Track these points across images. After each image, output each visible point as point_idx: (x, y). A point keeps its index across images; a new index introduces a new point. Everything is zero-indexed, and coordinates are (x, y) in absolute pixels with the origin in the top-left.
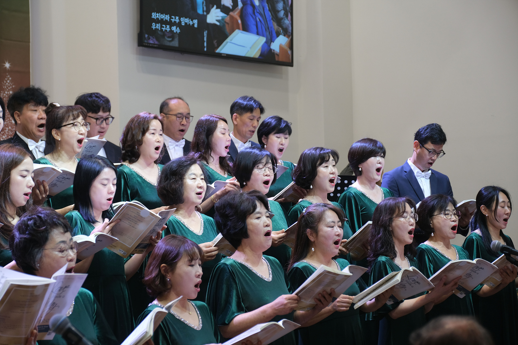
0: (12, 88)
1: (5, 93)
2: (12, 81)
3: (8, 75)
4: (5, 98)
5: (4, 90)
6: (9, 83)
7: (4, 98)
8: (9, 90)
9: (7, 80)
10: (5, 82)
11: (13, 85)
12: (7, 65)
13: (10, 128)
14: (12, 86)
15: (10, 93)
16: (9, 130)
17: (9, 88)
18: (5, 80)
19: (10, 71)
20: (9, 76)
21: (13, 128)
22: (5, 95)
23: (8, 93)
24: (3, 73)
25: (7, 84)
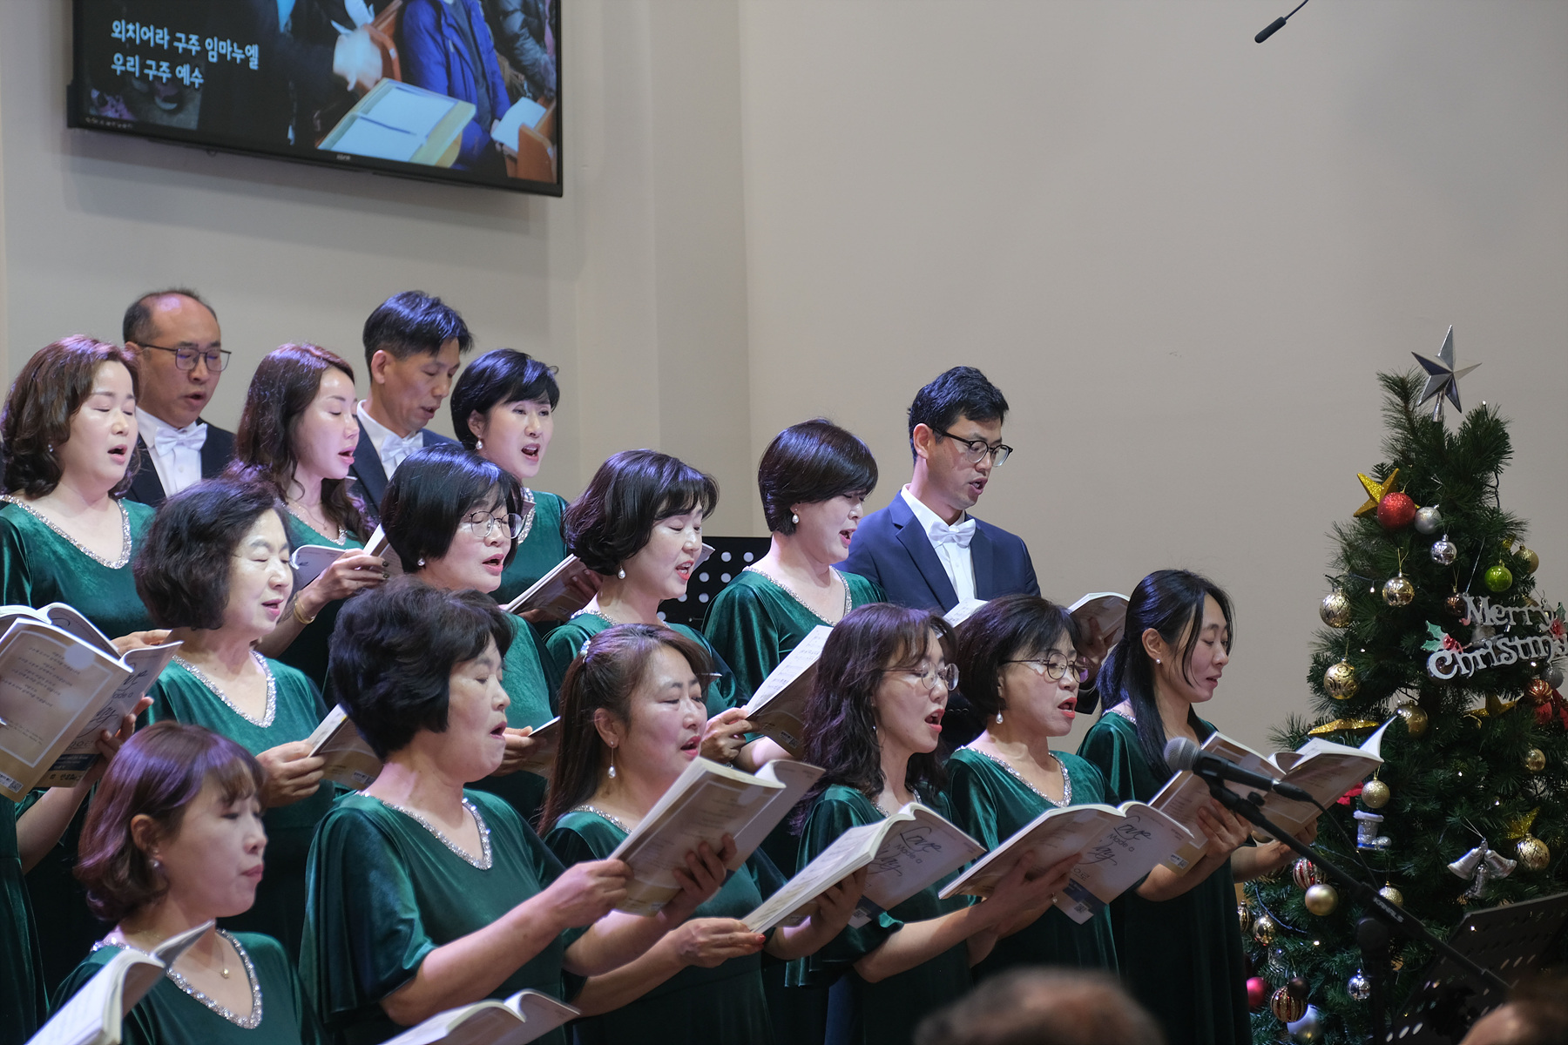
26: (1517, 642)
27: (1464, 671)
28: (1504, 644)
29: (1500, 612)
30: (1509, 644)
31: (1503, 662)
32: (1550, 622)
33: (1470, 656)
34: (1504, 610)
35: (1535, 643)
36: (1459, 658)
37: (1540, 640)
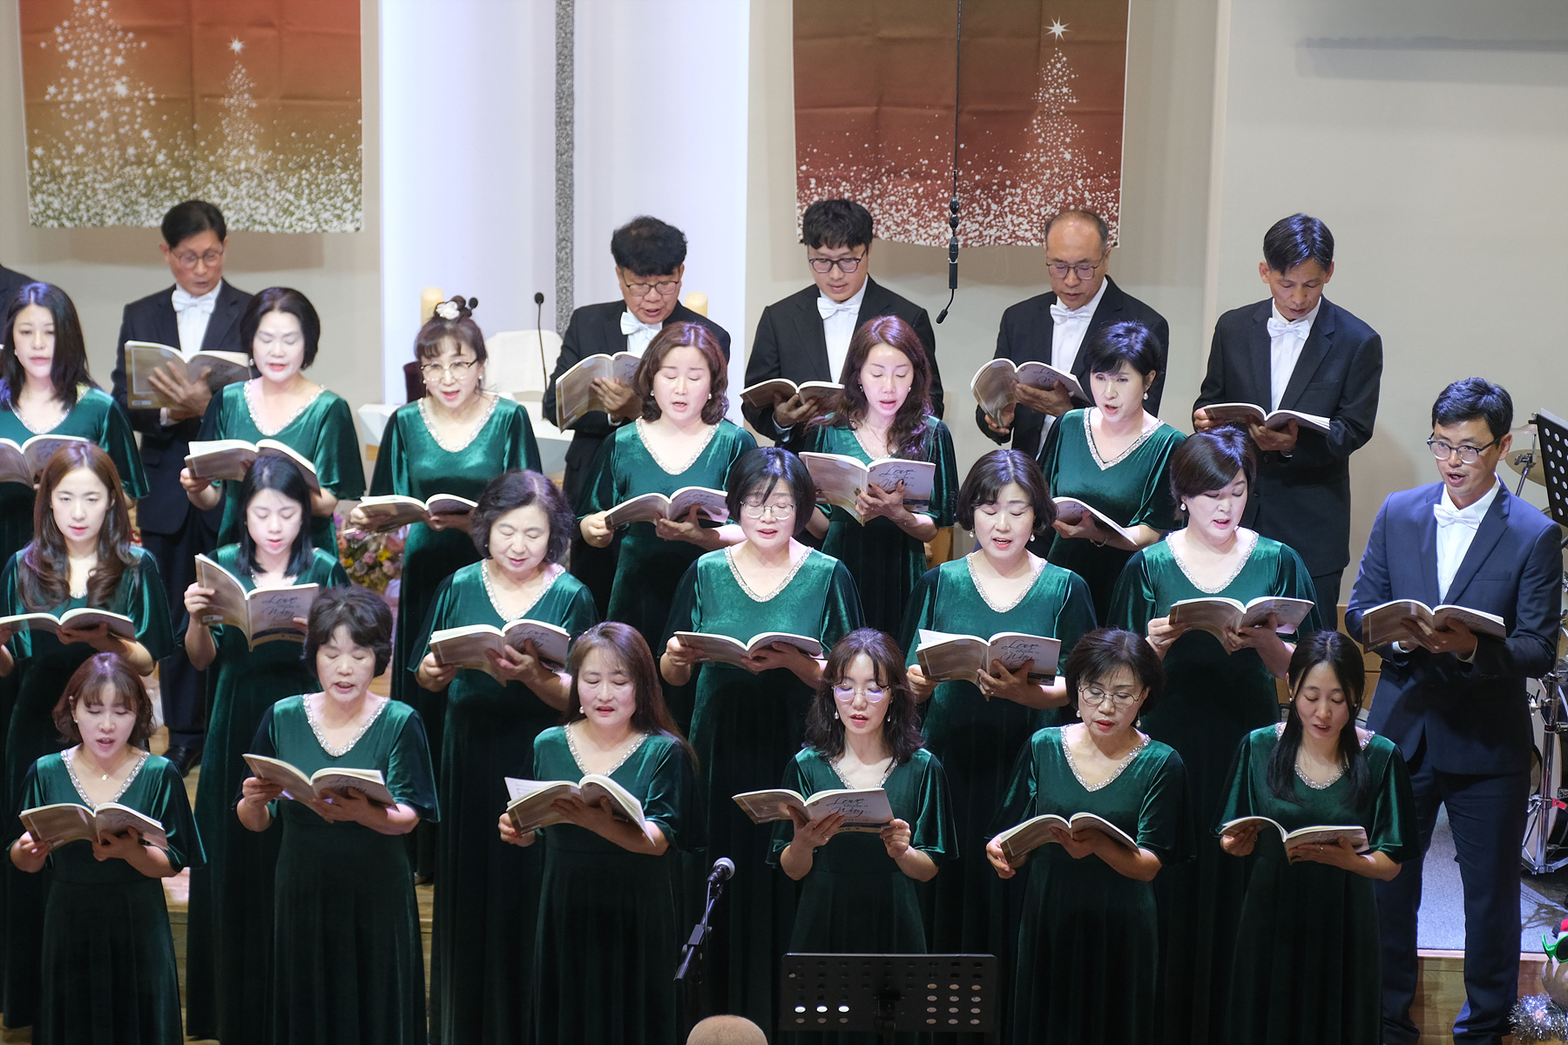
0: (1069, 78)
1: (1049, 93)
2: (1068, 65)
3: (1057, 52)
4: (1047, 102)
5: (1044, 84)
6: (1059, 70)
7: (1044, 103)
8: (1060, 84)
9: (1056, 63)
10: (1049, 67)
11: (1071, 73)
12: (1058, 29)
13: (1057, 170)
14: (1069, 75)
15: (1061, 92)
16: (1052, 175)
17: (1060, 81)
18: (1051, 64)
19: (1064, 43)
20: (1060, 54)
21: (1065, 171)
22: (1047, 96)
23: (1058, 91)
24: (1042, 46)
25: (1055, 71)
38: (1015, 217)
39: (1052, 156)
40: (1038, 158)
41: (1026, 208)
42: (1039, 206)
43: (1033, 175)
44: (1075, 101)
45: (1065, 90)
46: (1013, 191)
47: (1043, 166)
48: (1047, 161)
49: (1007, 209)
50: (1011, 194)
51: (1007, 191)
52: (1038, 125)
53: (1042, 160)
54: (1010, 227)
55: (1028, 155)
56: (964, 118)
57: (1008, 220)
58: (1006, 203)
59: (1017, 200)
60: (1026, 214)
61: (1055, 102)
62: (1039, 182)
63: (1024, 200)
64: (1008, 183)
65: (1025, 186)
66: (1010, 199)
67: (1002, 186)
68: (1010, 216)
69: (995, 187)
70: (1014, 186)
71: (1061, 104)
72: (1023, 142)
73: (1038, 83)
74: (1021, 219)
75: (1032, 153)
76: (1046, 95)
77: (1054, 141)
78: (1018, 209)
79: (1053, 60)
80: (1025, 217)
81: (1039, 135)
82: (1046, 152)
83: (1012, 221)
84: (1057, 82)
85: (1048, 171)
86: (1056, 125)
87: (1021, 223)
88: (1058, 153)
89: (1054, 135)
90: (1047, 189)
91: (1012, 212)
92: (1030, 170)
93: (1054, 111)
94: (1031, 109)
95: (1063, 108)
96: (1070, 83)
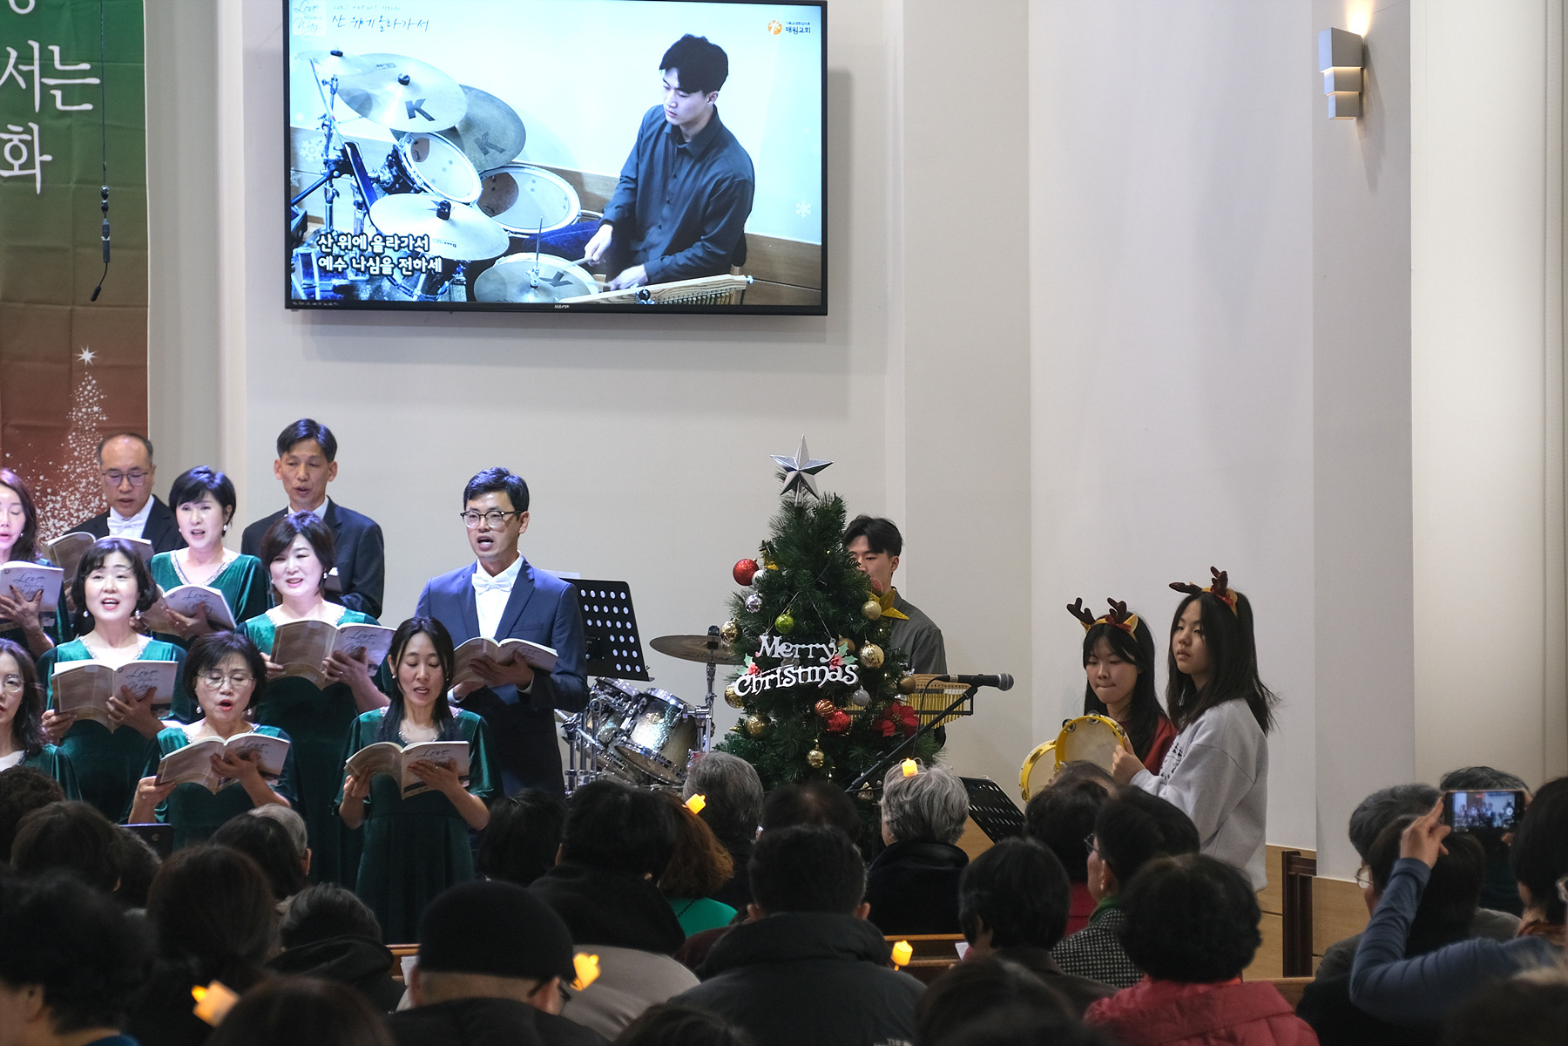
0: (99, 399)
1: (81, 412)
2: (97, 387)
3: (88, 376)
4: (81, 420)
5: (77, 404)
6: (90, 391)
7: (78, 421)
8: (91, 404)
9: (86, 385)
10: (81, 389)
11: (101, 394)
12: (87, 356)
13: (91, 479)
14: (99, 396)
15: (92, 411)
16: (88, 483)
17: (91, 401)
18: (82, 386)
19: (92, 368)
20: (90, 378)
22: (80, 414)
23: (89, 410)
24: (75, 372)
25: (86, 393)
26: (800, 670)
27: (754, 690)
28: (789, 672)
29: (788, 647)
30: (793, 672)
31: (785, 684)
32: (830, 656)
33: (762, 680)
34: (792, 646)
35: (813, 672)
36: (755, 680)
37: (817, 669)
38: (56, 521)
39: (87, 467)
40: (75, 468)
41: (66, 512)
42: (78, 510)
43: (71, 484)
44: (105, 418)
45: (96, 409)
46: (54, 498)
47: (79, 476)
48: (83, 472)
49: (49, 514)
50: (52, 501)
51: (49, 498)
52: (73, 440)
53: (78, 470)
54: (52, 529)
55: (66, 467)
56: (8, 431)
57: (50, 523)
58: (48, 509)
59: (58, 506)
60: (66, 518)
61: (88, 419)
62: (77, 489)
63: (64, 506)
64: (49, 490)
65: (64, 494)
66: (51, 505)
67: (45, 494)
68: (52, 520)
69: (38, 494)
70: (55, 493)
71: (93, 421)
72: (61, 455)
73: (71, 403)
74: (62, 523)
75: (70, 465)
76: (78, 414)
77: (88, 454)
78: (59, 514)
79: (83, 383)
80: (65, 520)
81: (75, 449)
82: (81, 464)
83: (54, 525)
84: (88, 402)
85: (84, 480)
86: (89, 440)
87: (62, 526)
88: (92, 464)
89: (88, 449)
90: (84, 495)
91: (54, 517)
92: (68, 480)
93: (87, 428)
94: (66, 427)
95: (94, 424)
96: (100, 403)
